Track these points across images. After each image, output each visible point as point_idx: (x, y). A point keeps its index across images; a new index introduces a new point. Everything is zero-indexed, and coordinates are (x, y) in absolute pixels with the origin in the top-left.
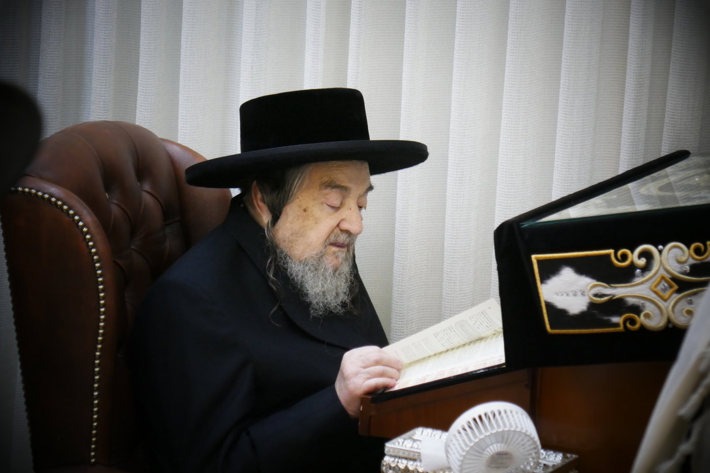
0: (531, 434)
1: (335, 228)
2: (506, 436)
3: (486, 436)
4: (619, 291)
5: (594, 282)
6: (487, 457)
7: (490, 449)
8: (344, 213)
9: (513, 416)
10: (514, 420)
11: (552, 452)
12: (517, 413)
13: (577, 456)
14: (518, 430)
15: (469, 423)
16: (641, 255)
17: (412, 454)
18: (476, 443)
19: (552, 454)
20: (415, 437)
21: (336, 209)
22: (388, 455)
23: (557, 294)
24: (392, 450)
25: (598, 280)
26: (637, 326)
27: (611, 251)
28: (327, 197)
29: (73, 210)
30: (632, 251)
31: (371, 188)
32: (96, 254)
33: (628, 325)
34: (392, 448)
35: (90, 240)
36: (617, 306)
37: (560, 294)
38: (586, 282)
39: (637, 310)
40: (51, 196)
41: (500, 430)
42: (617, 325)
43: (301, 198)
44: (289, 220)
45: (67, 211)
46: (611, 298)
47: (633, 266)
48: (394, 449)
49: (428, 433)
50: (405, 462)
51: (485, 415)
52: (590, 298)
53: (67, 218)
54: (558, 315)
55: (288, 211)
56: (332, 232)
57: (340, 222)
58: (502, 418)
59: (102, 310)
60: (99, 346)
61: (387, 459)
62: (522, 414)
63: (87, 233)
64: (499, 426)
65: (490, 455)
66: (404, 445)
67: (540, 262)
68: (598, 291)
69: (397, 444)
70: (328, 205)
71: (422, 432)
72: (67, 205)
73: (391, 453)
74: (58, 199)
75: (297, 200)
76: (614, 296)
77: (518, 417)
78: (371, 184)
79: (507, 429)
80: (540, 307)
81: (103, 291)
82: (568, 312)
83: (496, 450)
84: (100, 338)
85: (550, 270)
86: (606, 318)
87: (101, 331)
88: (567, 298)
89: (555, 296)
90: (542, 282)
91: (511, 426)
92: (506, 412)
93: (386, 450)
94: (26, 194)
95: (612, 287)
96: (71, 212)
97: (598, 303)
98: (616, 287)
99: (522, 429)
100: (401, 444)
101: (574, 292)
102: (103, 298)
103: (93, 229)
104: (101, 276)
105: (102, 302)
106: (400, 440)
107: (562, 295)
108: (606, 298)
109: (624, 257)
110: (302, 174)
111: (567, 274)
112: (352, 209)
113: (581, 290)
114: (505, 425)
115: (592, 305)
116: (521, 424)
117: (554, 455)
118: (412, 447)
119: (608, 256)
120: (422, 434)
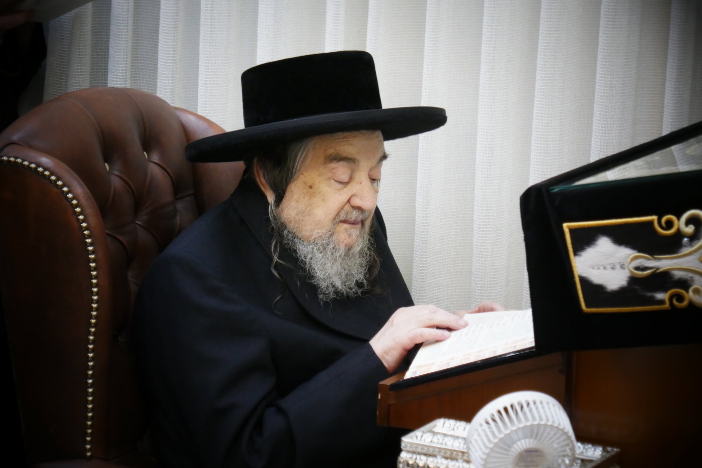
0: (564, 428)
1: (345, 204)
2: (535, 431)
3: (512, 431)
4: (664, 263)
5: (635, 253)
6: (515, 455)
7: (517, 445)
8: (353, 188)
9: (543, 408)
10: (545, 412)
11: (590, 446)
12: (548, 403)
13: (619, 450)
14: (550, 423)
15: (493, 415)
16: (688, 223)
17: (431, 449)
18: (501, 439)
19: (590, 448)
20: (436, 430)
21: (345, 184)
22: (406, 451)
23: (593, 268)
24: (409, 445)
25: (640, 251)
26: (685, 303)
27: (654, 218)
28: (334, 171)
29: (62, 181)
30: (679, 217)
31: (384, 157)
32: (87, 228)
33: (675, 302)
34: (409, 443)
35: (80, 213)
36: (662, 280)
37: (596, 268)
38: (625, 253)
39: (684, 284)
40: (38, 165)
41: (529, 424)
42: (662, 302)
43: (305, 174)
44: (294, 198)
45: (56, 181)
46: (655, 271)
47: (679, 235)
48: (412, 444)
49: (450, 425)
50: (424, 458)
51: (512, 406)
52: (631, 272)
53: (56, 189)
54: (595, 291)
55: (293, 188)
56: (342, 208)
57: (350, 198)
58: (531, 410)
59: (95, 290)
60: (93, 330)
61: (404, 456)
62: (554, 405)
63: (77, 206)
64: (527, 419)
65: (517, 452)
66: (423, 438)
67: (572, 231)
68: (640, 263)
69: (415, 438)
70: (336, 181)
71: (444, 423)
72: (55, 175)
73: (408, 449)
74: (46, 169)
75: (302, 177)
76: (658, 269)
77: (550, 409)
78: (384, 153)
79: (536, 423)
80: (574, 283)
81: (95, 269)
82: (606, 288)
83: (525, 447)
84: (93, 321)
85: (584, 240)
86: (649, 294)
87: (94, 313)
88: (605, 272)
89: (591, 270)
90: (575, 254)
91: (541, 419)
92: (535, 403)
93: (403, 445)
94: (12, 164)
95: (656, 259)
96: (60, 183)
97: (640, 277)
98: (660, 259)
99: (554, 422)
100: (419, 438)
101: (612, 265)
102: (96, 277)
103: (83, 201)
104: (93, 252)
105: (94, 281)
106: (418, 433)
107: (599, 268)
108: (649, 272)
109: (669, 225)
110: (305, 148)
111: (604, 244)
112: (363, 183)
113: (620, 263)
114: (534, 419)
115: (633, 280)
116: (552, 417)
117: (593, 449)
118: (431, 442)
119: (651, 223)
120: (443, 426)
